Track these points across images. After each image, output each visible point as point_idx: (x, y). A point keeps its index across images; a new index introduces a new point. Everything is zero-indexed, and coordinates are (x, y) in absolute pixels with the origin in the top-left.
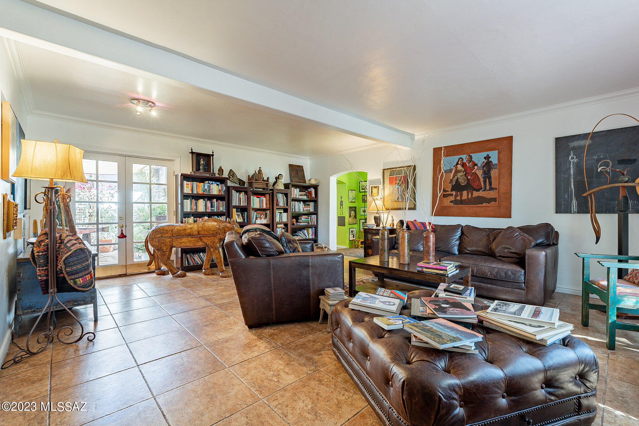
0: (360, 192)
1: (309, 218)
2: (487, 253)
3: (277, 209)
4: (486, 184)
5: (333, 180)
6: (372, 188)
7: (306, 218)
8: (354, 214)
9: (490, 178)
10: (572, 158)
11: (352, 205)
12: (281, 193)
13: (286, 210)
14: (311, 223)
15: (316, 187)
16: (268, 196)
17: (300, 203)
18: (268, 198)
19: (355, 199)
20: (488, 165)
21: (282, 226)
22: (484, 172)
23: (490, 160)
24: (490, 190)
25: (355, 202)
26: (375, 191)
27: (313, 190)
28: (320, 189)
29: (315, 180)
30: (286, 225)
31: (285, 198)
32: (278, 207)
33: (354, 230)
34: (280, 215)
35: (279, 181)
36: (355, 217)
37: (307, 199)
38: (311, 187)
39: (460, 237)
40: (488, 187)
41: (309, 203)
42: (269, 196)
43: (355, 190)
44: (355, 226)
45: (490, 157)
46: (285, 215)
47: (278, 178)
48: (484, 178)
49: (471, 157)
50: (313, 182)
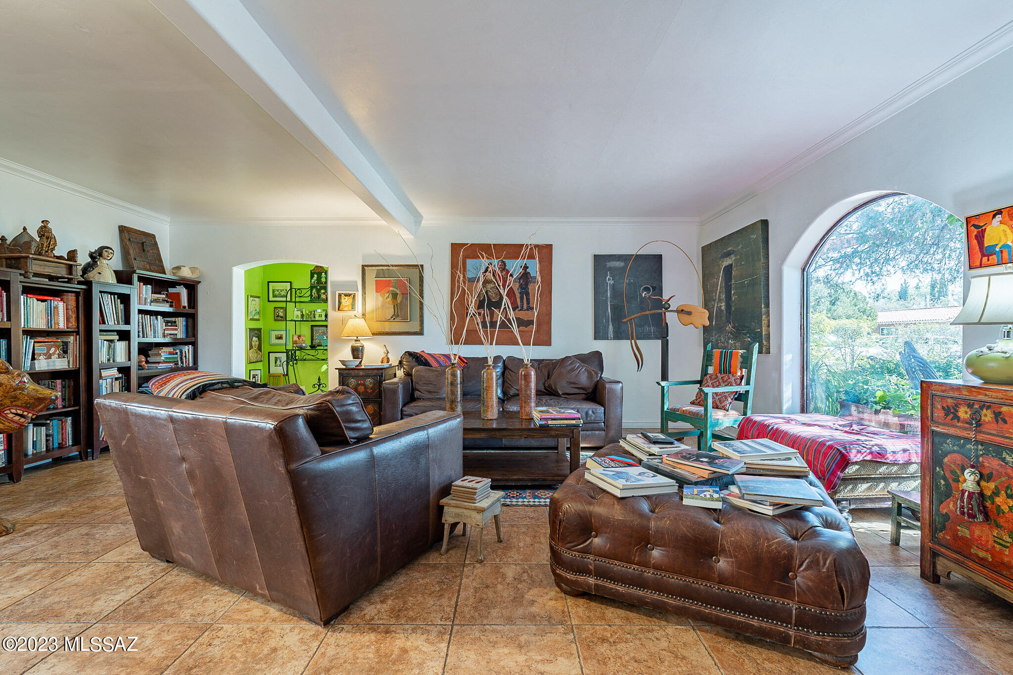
0: (269, 301)
1: (178, 351)
2: (544, 392)
3: (101, 331)
4: (523, 302)
5: (239, 274)
6: (340, 295)
7: (170, 353)
8: (257, 343)
9: (528, 294)
10: (609, 279)
11: (255, 325)
12: (111, 293)
13: (124, 336)
14: (182, 363)
15: (192, 287)
16: (71, 298)
17: (157, 318)
18: (72, 303)
19: (259, 313)
20: (525, 277)
21: (114, 372)
22: (521, 286)
23: (528, 270)
24: (527, 310)
25: (258, 320)
26: (346, 301)
27: (184, 292)
28: (201, 290)
29: (193, 269)
30: (125, 371)
31: (121, 307)
32: (103, 327)
33: (258, 372)
34: (110, 346)
35: (102, 263)
36: (260, 348)
37: (171, 310)
38: (180, 284)
39: (503, 374)
40: (525, 307)
41: (173, 319)
42: (74, 298)
43: (259, 297)
44: (259, 365)
45: (528, 267)
46: (121, 346)
47: (101, 255)
48: (520, 293)
49: (504, 264)
50: (186, 273)
